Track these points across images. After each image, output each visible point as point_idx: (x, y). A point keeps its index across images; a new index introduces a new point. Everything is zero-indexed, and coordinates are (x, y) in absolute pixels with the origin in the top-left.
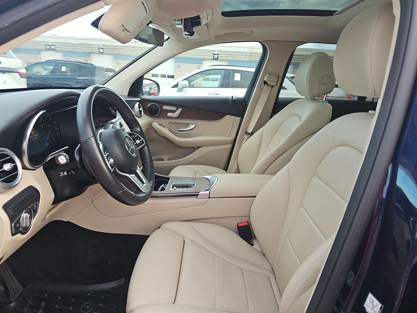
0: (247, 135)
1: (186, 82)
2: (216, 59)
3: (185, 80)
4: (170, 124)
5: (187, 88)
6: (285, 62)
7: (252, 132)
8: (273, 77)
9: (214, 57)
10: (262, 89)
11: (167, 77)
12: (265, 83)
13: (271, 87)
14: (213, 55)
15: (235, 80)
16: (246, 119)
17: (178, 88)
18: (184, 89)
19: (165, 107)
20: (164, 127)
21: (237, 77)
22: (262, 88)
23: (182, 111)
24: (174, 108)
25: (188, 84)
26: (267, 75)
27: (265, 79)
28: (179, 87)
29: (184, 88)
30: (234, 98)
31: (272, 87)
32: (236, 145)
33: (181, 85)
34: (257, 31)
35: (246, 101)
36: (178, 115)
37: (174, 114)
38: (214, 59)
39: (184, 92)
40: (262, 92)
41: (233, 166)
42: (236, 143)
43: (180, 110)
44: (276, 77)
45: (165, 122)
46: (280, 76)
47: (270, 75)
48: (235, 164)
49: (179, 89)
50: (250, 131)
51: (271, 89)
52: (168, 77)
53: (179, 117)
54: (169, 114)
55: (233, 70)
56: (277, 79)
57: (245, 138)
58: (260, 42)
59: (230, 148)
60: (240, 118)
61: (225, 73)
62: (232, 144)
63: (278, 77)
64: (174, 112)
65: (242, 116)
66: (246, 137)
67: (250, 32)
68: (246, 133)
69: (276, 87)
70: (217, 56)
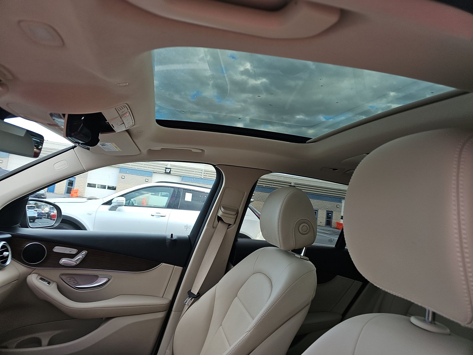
0: (190, 298)
1: (123, 199)
2: (167, 173)
3: (122, 196)
4: (64, 277)
5: (123, 206)
6: (246, 193)
7: (198, 293)
8: (232, 212)
9: (166, 170)
10: (214, 228)
11: (107, 188)
12: (219, 219)
13: (227, 226)
14: (165, 169)
15: (185, 200)
16: (189, 271)
17: (111, 205)
18: (119, 208)
19: (57, 249)
20: (49, 283)
21: (188, 197)
22: (215, 225)
23: (87, 255)
24: (74, 251)
25: (124, 202)
26: (222, 209)
27: (220, 214)
28: (113, 205)
29: (119, 206)
30: (175, 237)
31: (229, 226)
32: (173, 313)
33: (115, 203)
34: (208, 151)
35: (192, 243)
36: (78, 263)
37: (72, 260)
38: (166, 173)
39: (119, 211)
40: (215, 231)
41: (166, 352)
42: (173, 310)
43: (84, 253)
44: (234, 213)
45: (54, 274)
46: (239, 211)
47: (226, 210)
48: (168, 348)
49: (113, 207)
50: (195, 291)
51: (228, 229)
52: (109, 188)
53: (82, 265)
54: (63, 261)
55: (184, 189)
56: (236, 215)
57: (187, 303)
58: (214, 166)
59: (163, 317)
60: (182, 268)
61: (174, 191)
62: (167, 311)
63: (237, 213)
64: (72, 256)
65: (185, 266)
66: (189, 301)
67: (200, 151)
68: (190, 294)
69: (234, 226)
70: (169, 170)
